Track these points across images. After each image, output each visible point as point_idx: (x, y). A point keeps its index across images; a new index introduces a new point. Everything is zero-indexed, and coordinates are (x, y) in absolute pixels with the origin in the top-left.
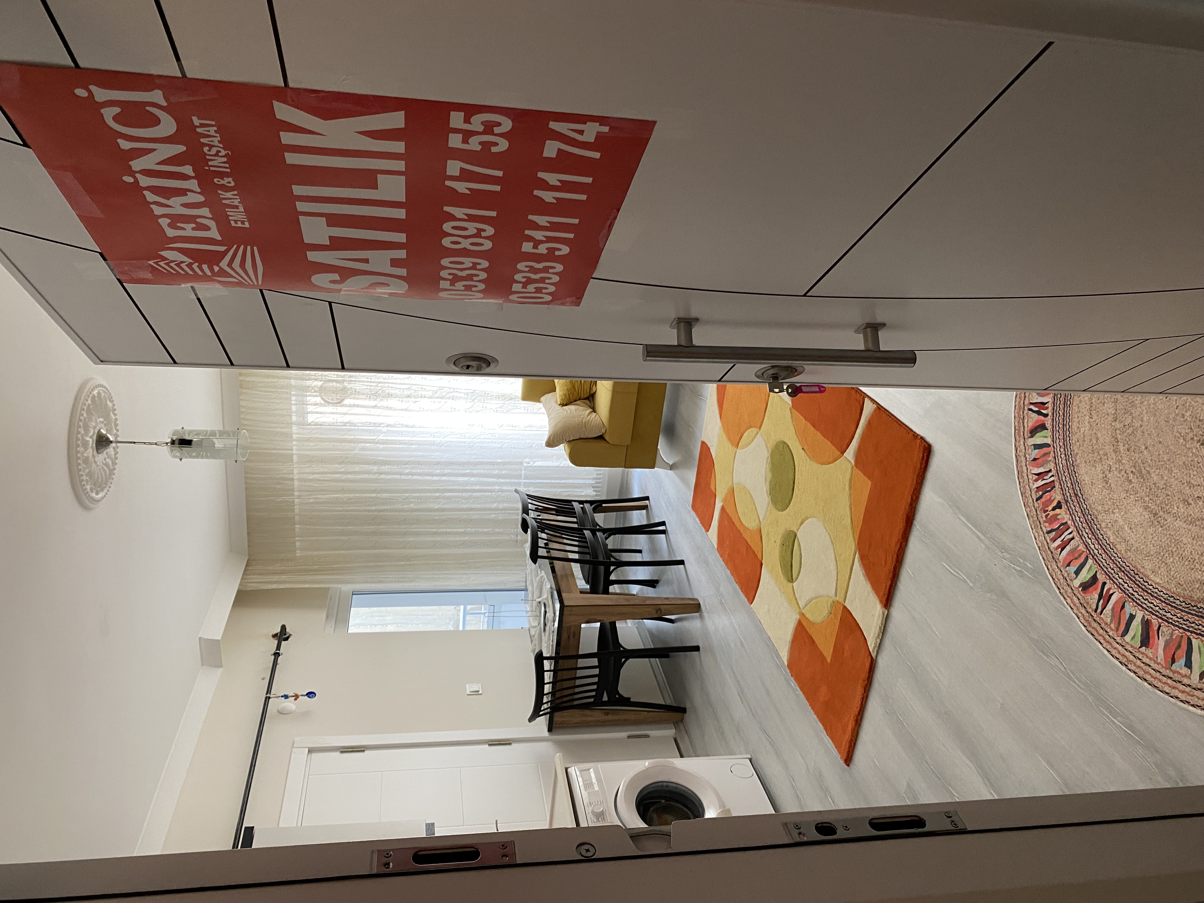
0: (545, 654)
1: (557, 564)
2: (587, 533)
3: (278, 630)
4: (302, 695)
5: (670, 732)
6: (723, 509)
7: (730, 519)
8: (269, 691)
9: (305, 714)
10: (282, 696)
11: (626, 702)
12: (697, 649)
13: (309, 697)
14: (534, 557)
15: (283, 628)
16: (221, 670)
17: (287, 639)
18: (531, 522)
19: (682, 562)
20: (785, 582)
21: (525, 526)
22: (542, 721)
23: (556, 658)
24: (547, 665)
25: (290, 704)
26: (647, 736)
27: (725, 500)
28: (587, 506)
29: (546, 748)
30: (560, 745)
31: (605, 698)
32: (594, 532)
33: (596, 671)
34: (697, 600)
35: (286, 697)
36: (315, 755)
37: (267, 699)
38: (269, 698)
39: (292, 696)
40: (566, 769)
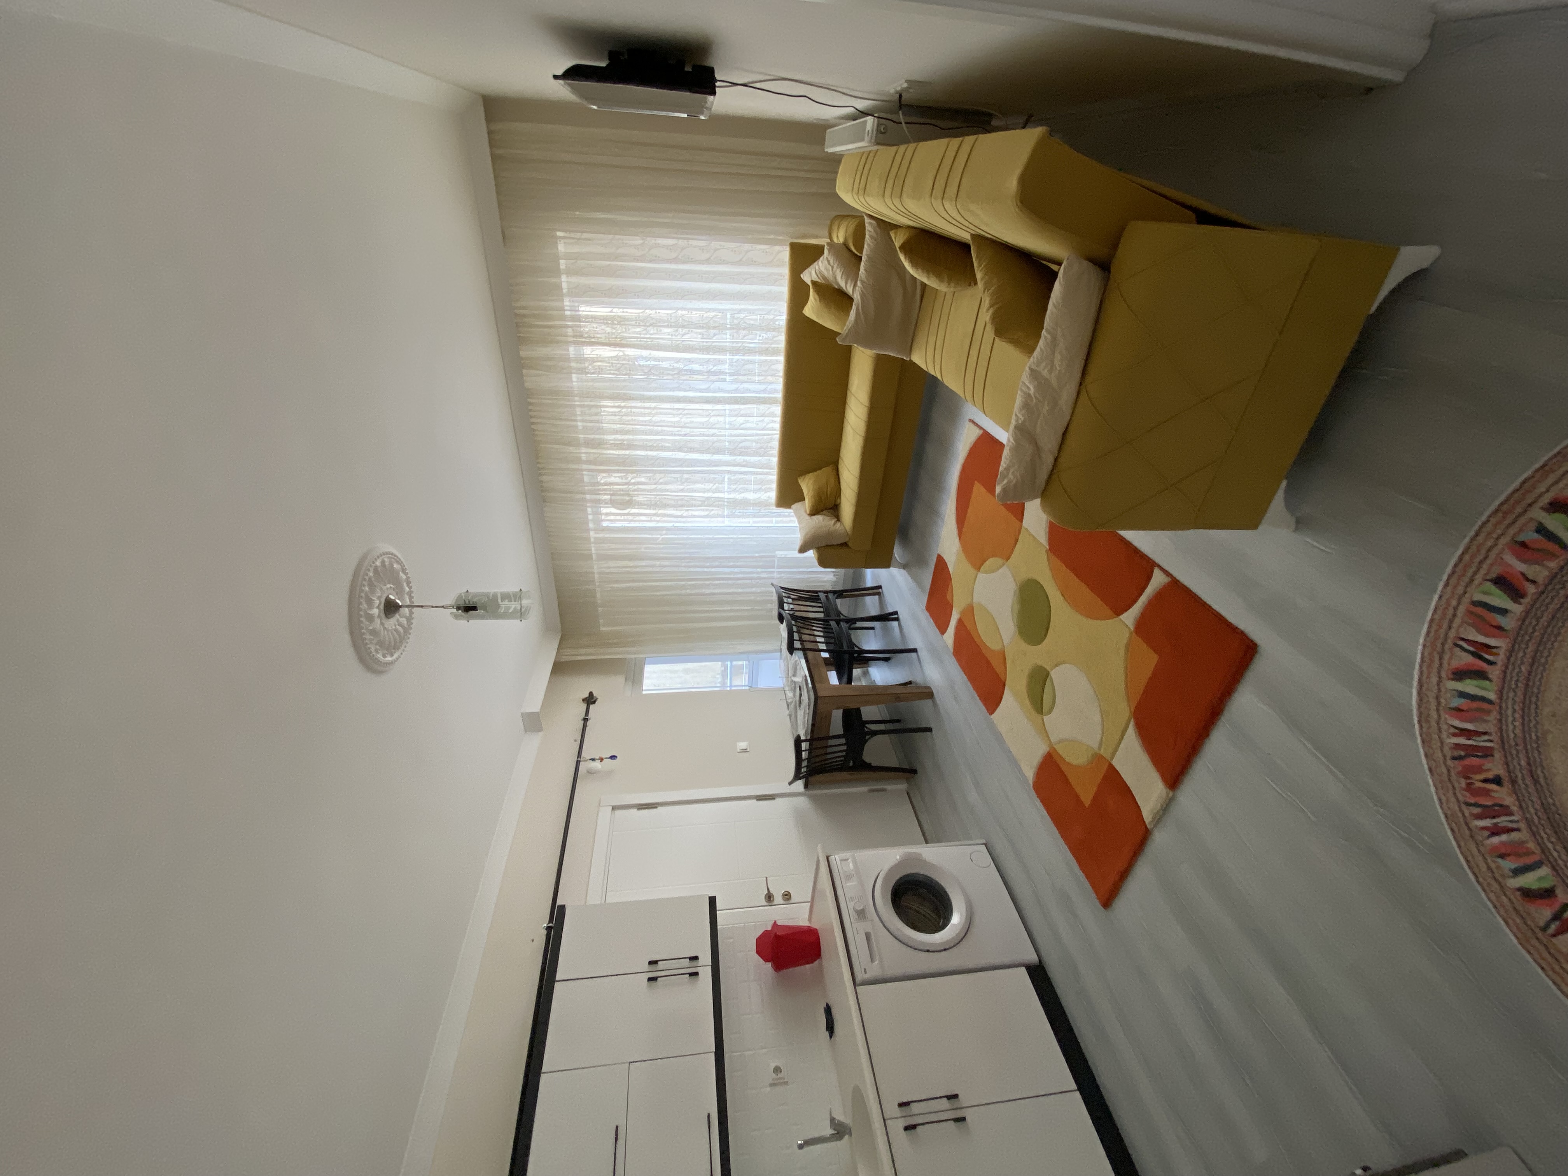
0: (803, 738)
1: (810, 654)
2: (833, 623)
3: (587, 695)
4: (606, 758)
5: (902, 786)
6: (960, 622)
7: (968, 633)
8: (579, 754)
9: (609, 773)
10: (590, 760)
11: (868, 767)
12: (929, 730)
13: (612, 759)
14: (791, 649)
15: (591, 694)
16: (541, 733)
17: (594, 702)
18: (786, 614)
19: (914, 650)
20: (1034, 712)
21: (781, 618)
22: (799, 785)
23: (811, 741)
24: (804, 746)
25: (597, 765)
26: (884, 790)
27: (963, 613)
28: (830, 596)
29: (803, 802)
30: (813, 799)
31: (851, 764)
32: (838, 622)
33: (845, 748)
34: (929, 688)
35: (593, 760)
36: (618, 812)
37: (578, 762)
38: (580, 761)
39: (598, 759)
40: (828, 858)
